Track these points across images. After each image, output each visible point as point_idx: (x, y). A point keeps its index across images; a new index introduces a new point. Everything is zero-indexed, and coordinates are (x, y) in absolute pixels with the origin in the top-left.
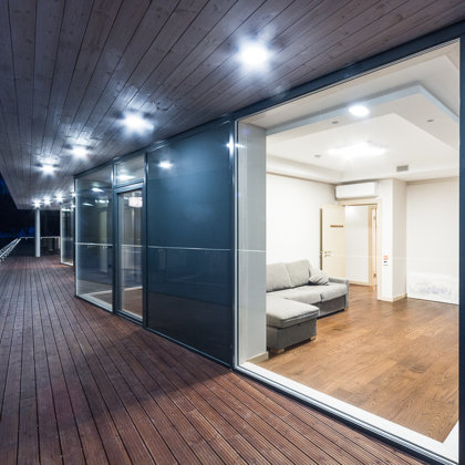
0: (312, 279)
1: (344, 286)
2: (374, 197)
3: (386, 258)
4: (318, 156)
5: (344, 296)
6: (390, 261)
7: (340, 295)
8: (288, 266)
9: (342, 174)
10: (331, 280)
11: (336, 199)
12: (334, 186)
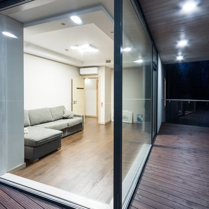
0: (64, 116)
1: (81, 118)
2: (97, 75)
3: (102, 104)
4: (67, 50)
5: (81, 123)
6: (104, 105)
7: (79, 123)
8: (51, 110)
9: (82, 62)
10: (75, 116)
11: (80, 75)
12: (79, 68)
